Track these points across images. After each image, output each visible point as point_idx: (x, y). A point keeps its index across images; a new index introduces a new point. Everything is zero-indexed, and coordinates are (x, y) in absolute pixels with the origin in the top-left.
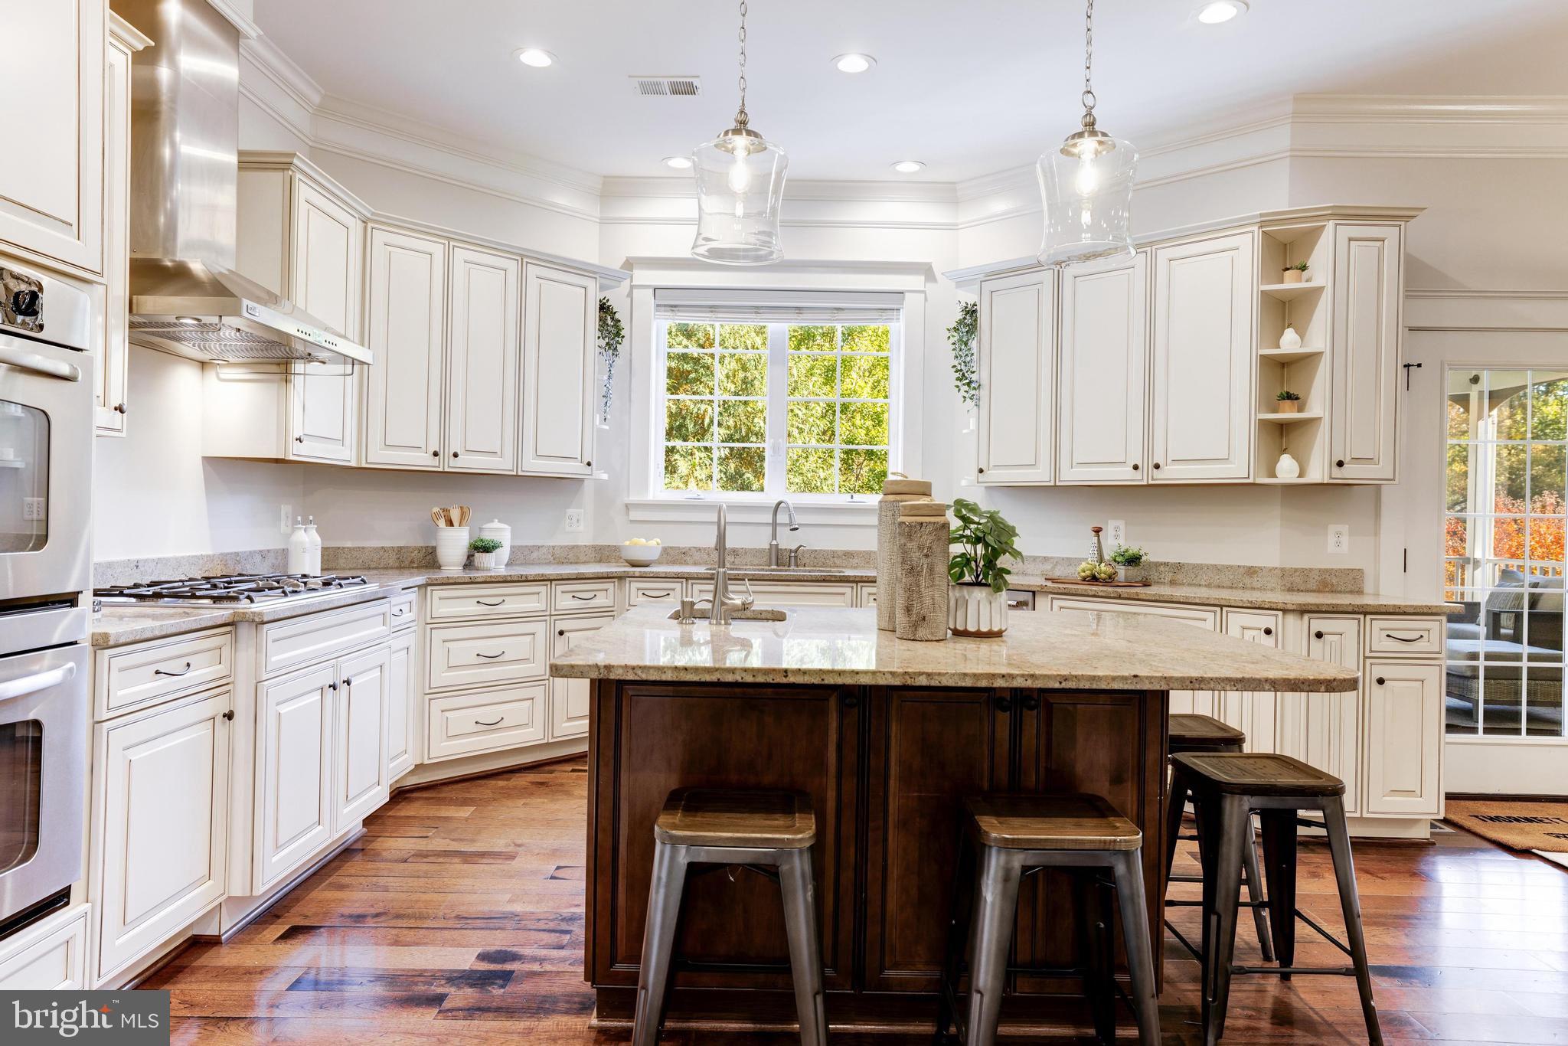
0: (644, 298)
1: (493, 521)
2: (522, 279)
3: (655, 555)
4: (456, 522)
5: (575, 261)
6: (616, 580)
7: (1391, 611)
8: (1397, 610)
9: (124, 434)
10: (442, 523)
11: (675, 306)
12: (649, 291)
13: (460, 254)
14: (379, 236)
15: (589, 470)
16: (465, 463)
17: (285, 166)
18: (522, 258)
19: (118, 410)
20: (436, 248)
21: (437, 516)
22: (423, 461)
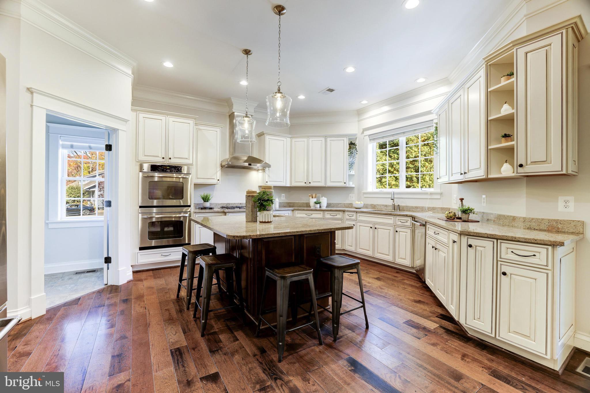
0: (367, 138)
1: (323, 197)
2: (326, 141)
3: (361, 206)
4: (314, 197)
5: (341, 134)
6: (342, 212)
7: (510, 239)
8: (514, 239)
9: (220, 184)
10: (311, 198)
11: (374, 139)
12: (367, 137)
13: (311, 139)
14: (294, 140)
15: (345, 184)
16: (313, 184)
17: (263, 134)
18: (326, 137)
19: (218, 180)
20: (305, 140)
21: (310, 196)
22: (303, 184)
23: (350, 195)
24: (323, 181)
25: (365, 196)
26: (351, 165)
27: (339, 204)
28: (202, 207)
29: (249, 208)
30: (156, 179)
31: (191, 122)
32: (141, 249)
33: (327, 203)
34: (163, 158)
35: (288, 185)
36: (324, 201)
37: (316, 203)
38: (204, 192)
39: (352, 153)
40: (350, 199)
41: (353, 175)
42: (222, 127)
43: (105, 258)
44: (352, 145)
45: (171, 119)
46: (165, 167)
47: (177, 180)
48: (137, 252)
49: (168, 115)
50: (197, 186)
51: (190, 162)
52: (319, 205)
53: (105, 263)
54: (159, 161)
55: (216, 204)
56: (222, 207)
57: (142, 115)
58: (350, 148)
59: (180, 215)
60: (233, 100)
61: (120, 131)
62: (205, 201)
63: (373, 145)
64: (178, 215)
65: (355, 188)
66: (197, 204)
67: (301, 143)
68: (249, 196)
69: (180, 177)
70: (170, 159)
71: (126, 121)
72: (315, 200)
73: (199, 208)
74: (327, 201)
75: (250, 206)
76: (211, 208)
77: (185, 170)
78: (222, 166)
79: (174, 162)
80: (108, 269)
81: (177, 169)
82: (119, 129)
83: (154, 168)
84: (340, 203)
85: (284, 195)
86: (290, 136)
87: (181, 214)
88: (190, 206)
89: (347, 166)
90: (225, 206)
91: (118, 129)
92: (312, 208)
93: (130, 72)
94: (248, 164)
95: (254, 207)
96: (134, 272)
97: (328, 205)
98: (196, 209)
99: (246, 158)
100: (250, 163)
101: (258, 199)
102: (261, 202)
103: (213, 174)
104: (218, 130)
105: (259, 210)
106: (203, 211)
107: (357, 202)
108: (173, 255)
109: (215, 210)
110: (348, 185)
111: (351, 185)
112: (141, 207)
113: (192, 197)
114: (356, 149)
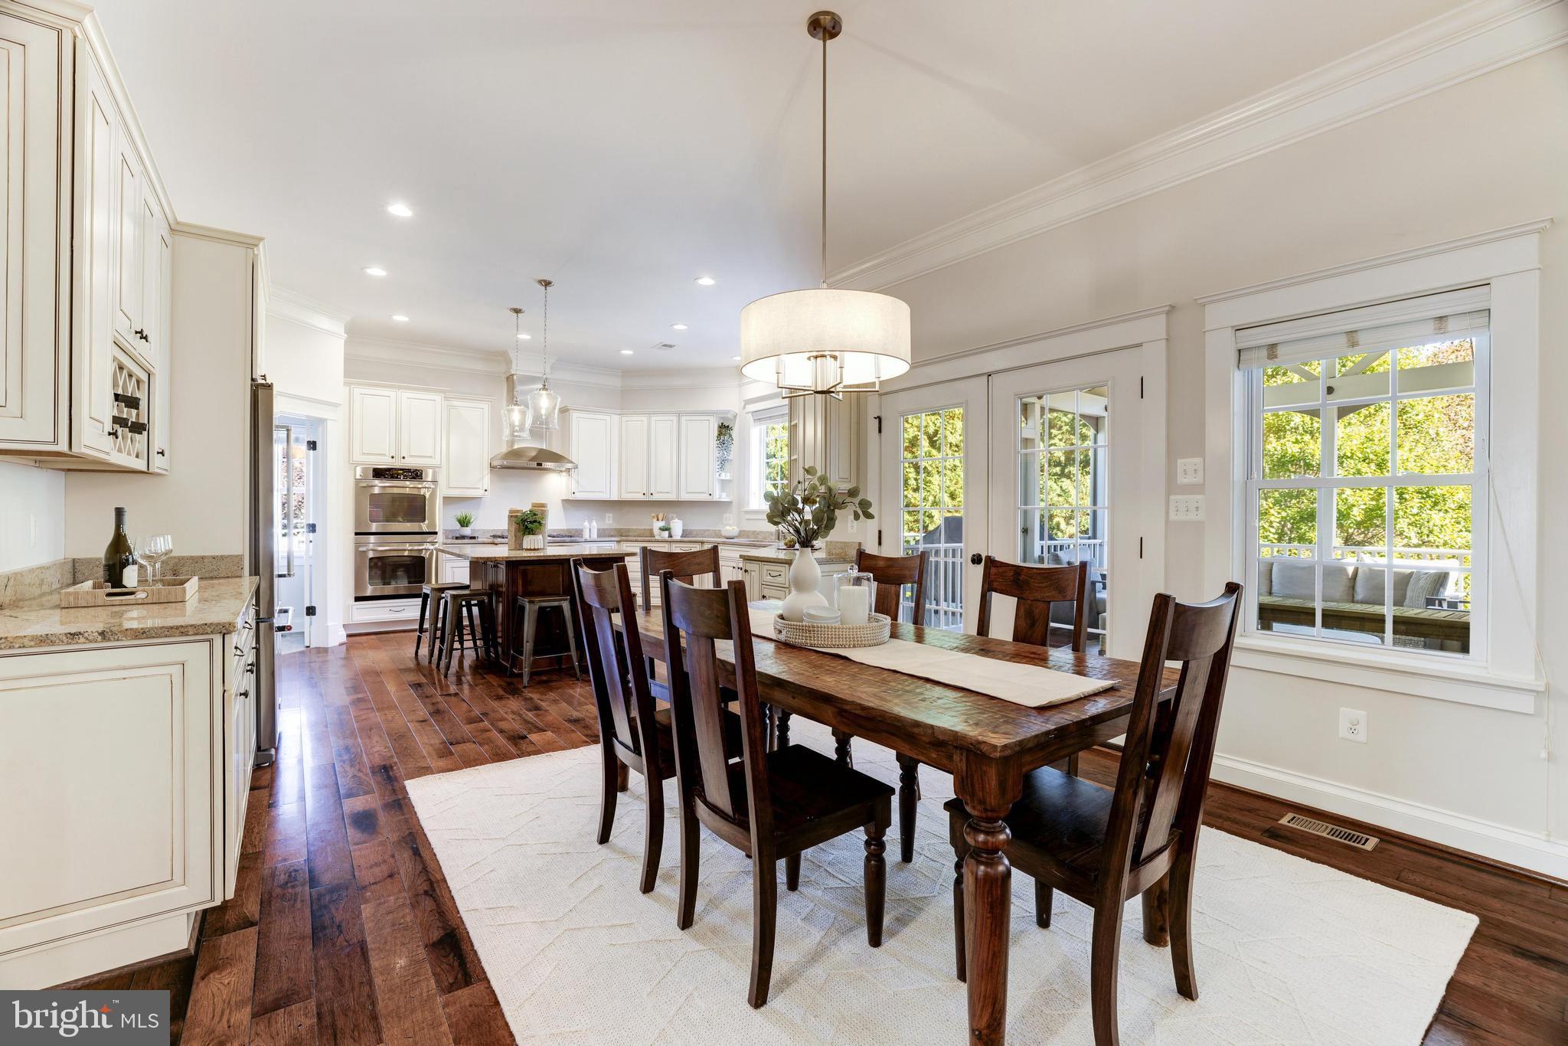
0: (750, 417)
1: (676, 520)
2: (679, 421)
4: (659, 520)
5: (704, 411)
9: (487, 496)
10: (654, 520)
11: (760, 419)
12: (750, 414)
13: (654, 418)
14: (624, 419)
15: (711, 497)
16: (657, 497)
17: (568, 410)
18: (679, 415)
19: (486, 490)
20: (645, 418)
21: (653, 517)
22: (640, 497)
23: (725, 515)
24: (674, 491)
25: (748, 516)
26: (723, 463)
27: (705, 531)
28: (458, 535)
29: (511, 531)
30: (376, 491)
31: (438, 398)
32: (357, 599)
33: (683, 530)
34: (393, 457)
35: (615, 497)
36: (677, 527)
37: (663, 529)
38: (461, 511)
39: (724, 444)
40: (725, 523)
41: (729, 481)
42: (491, 402)
43: (307, 608)
44: (724, 429)
45: (405, 395)
46: (396, 472)
47: (415, 492)
48: (351, 603)
49: (399, 388)
50: (448, 500)
51: (435, 462)
52: (667, 532)
53: (307, 615)
54: (384, 463)
55: (484, 531)
56: (494, 536)
57: (357, 391)
58: (720, 434)
59: (421, 548)
60: (512, 355)
61: (329, 423)
62: (462, 526)
63: (761, 430)
64: (416, 548)
65: (734, 504)
66: (451, 531)
67: (637, 423)
68: (512, 516)
69: (420, 486)
70: (404, 458)
71: (336, 405)
72: (662, 524)
73: (452, 538)
74: (683, 526)
75: (513, 530)
76: (474, 538)
77: (429, 475)
78: (492, 467)
79: (411, 463)
80: (311, 624)
81: (416, 475)
82: (326, 417)
83: (379, 473)
84: (708, 530)
85: (611, 515)
86: (619, 412)
87: (423, 545)
88: (436, 533)
89: (716, 465)
90: (499, 534)
91: (326, 419)
92: (657, 538)
93: (342, 331)
94: (536, 463)
95: (517, 530)
96: (349, 636)
97: (685, 534)
98: (447, 538)
99: (533, 454)
100: (541, 461)
101: (523, 521)
102: (528, 523)
103: (477, 480)
104: (486, 406)
105: (524, 534)
106: (460, 541)
107: (728, 528)
108: (409, 610)
109: (480, 540)
110: (716, 498)
111: (724, 498)
112: (356, 534)
113: (442, 519)
114: (730, 436)
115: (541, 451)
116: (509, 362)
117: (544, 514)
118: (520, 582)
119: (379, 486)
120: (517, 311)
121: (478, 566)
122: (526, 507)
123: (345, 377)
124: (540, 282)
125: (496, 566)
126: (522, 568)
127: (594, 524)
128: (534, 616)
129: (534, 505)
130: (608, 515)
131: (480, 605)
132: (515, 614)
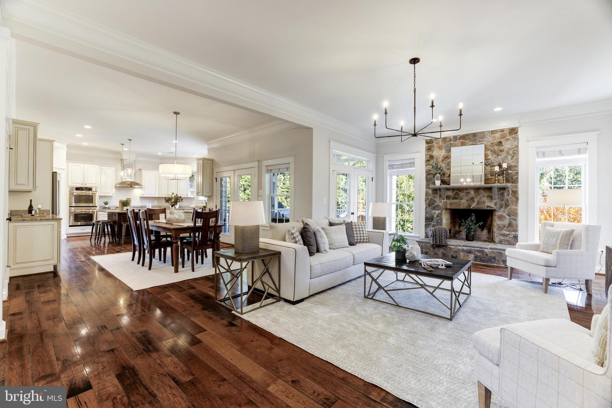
15: (187, 196)
17: (141, 170)
19: (113, 194)
22: (165, 196)
25: (199, 202)
26: (191, 186)
27: (186, 206)
28: (104, 207)
29: (120, 206)
31: (97, 166)
32: (70, 226)
34: (82, 184)
35: (157, 196)
38: (105, 200)
39: (192, 180)
41: (193, 191)
42: (115, 167)
44: (192, 176)
45: (86, 166)
46: (84, 188)
47: (88, 194)
48: (68, 227)
49: (84, 163)
50: (101, 197)
51: (97, 185)
54: (80, 186)
55: (113, 206)
56: (116, 208)
57: (70, 164)
60: (122, 153)
61: (61, 174)
62: (105, 204)
64: (90, 211)
65: (194, 198)
66: (101, 206)
68: (120, 202)
69: (91, 193)
70: (86, 184)
71: (64, 169)
73: (102, 208)
76: (109, 208)
77: (94, 189)
78: (115, 187)
79: (88, 186)
81: (90, 189)
83: (77, 189)
88: (96, 207)
89: (189, 187)
90: (117, 206)
93: (65, 147)
94: (130, 186)
95: (122, 205)
96: (67, 237)
98: (100, 208)
99: (129, 183)
100: (132, 185)
101: (123, 203)
102: (125, 203)
103: (111, 191)
104: (114, 169)
105: (124, 206)
106: (105, 209)
107: (192, 205)
108: (88, 229)
109: (111, 209)
110: (189, 196)
111: (192, 196)
112: (70, 207)
113: (98, 202)
114: (194, 178)
115: (132, 182)
116: (122, 155)
117: (130, 201)
118: (122, 219)
119: (76, 193)
120: (123, 144)
121: (110, 215)
122: (124, 199)
123: (66, 160)
124: (129, 140)
125: (115, 215)
126: (122, 215)
127: (150, 204)
128: (125, 227)
129: (127, 199)
130: (155, 201)
131: (111, 225)
132: (120, 227)
